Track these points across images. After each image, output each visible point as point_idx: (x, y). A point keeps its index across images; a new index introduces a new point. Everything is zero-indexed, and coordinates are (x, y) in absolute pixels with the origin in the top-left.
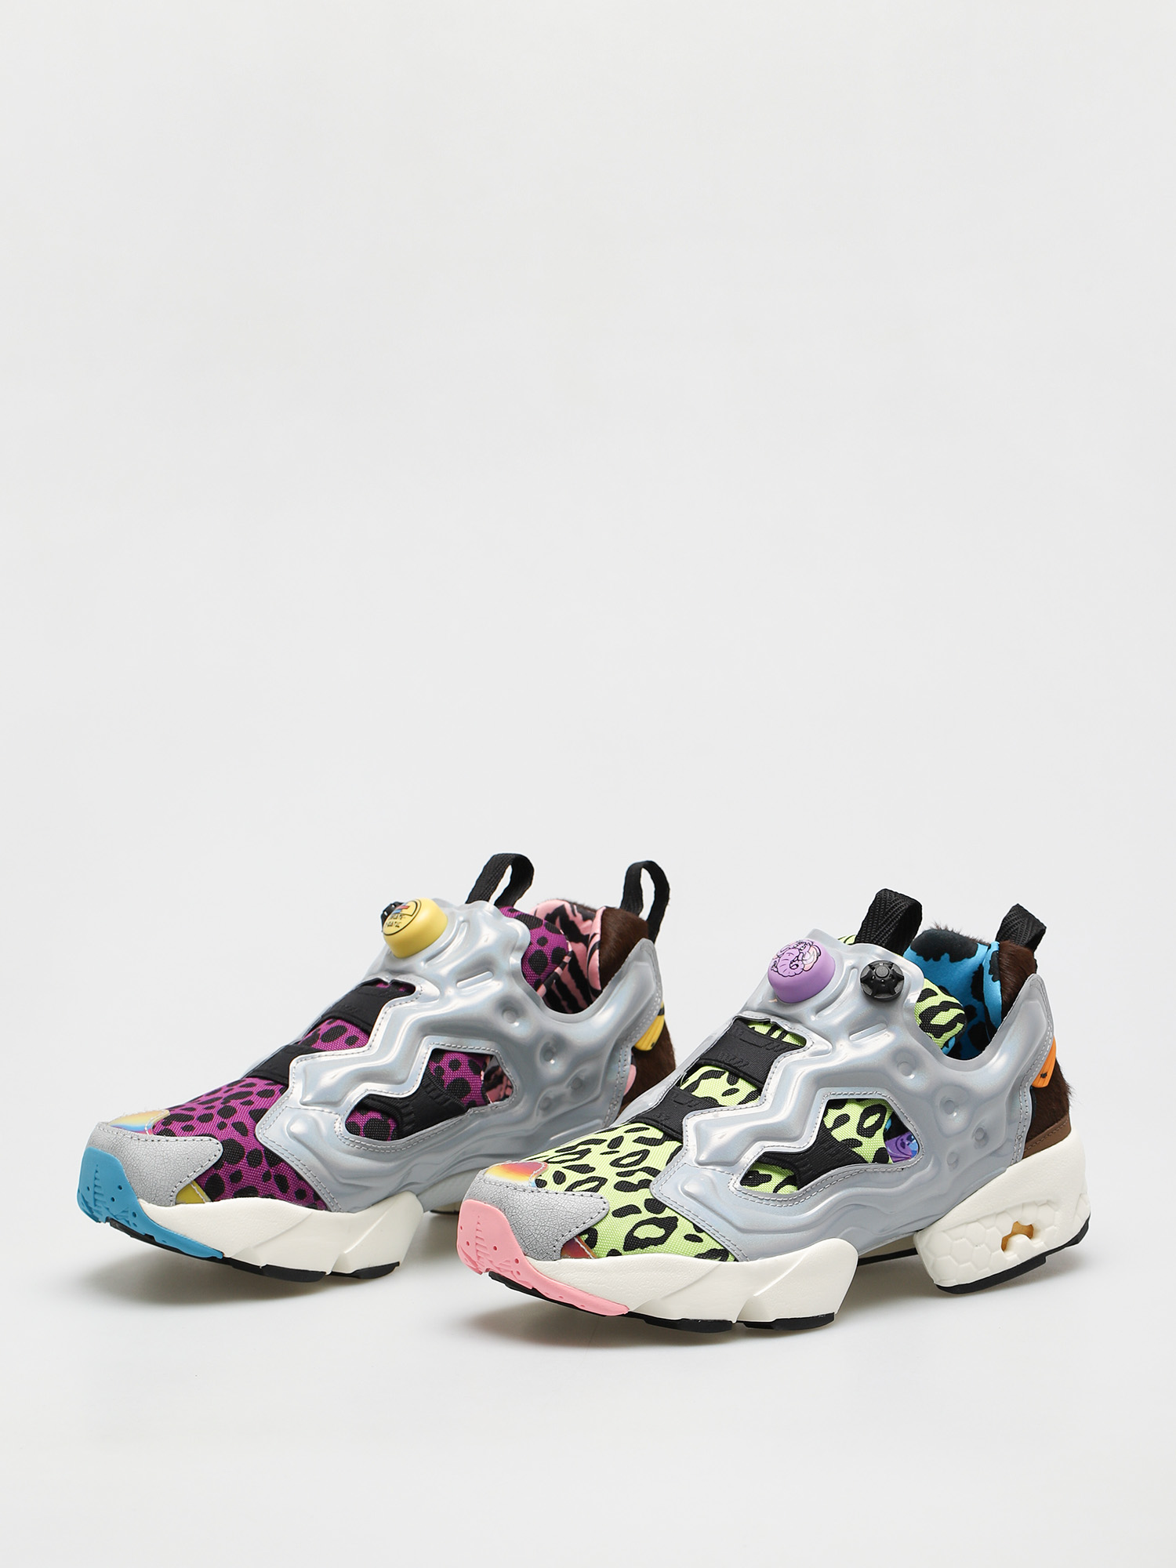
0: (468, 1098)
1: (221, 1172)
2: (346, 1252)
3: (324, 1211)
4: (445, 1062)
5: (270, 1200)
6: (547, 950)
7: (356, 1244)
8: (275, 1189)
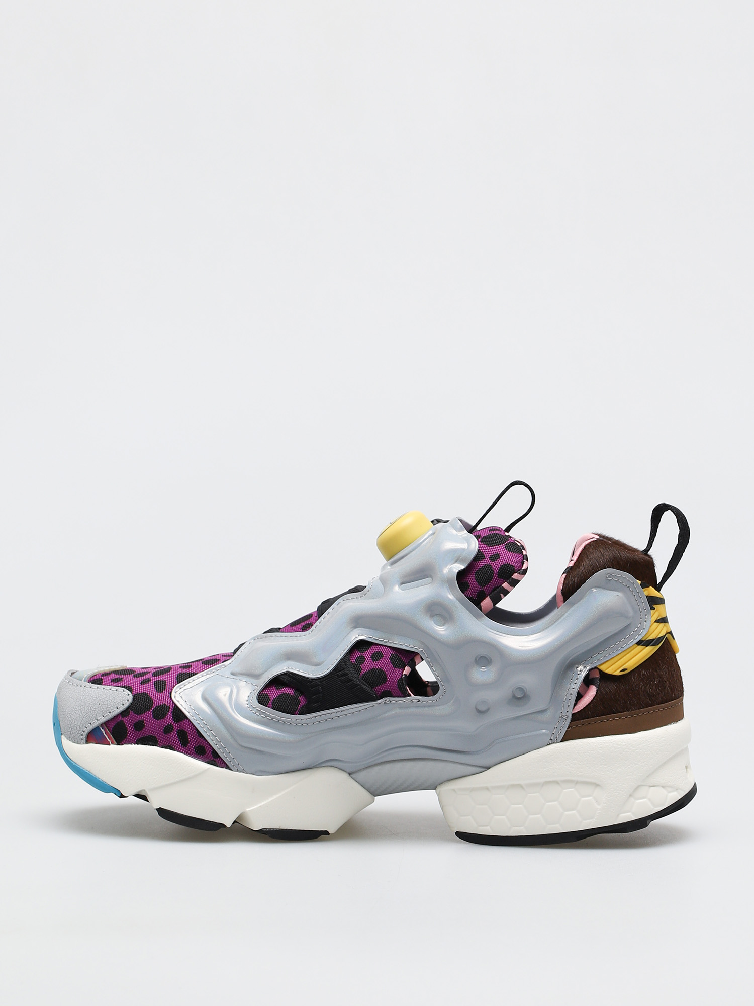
0: (382, 688)
1: (125, 720)
2: (247, 810)
3: (224, 769)
4: (368, 654)
5: (168, 751)
6: (496, 566)
7: (260, 805)
8: (176, 741)
